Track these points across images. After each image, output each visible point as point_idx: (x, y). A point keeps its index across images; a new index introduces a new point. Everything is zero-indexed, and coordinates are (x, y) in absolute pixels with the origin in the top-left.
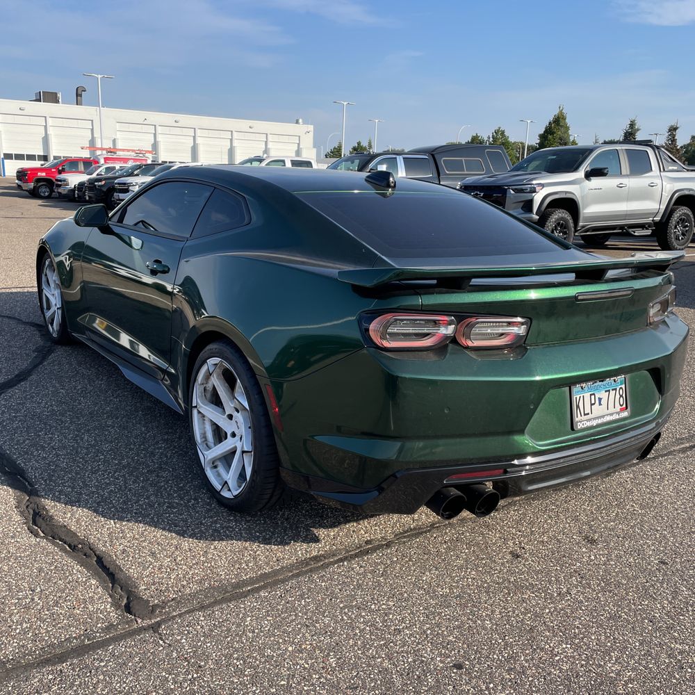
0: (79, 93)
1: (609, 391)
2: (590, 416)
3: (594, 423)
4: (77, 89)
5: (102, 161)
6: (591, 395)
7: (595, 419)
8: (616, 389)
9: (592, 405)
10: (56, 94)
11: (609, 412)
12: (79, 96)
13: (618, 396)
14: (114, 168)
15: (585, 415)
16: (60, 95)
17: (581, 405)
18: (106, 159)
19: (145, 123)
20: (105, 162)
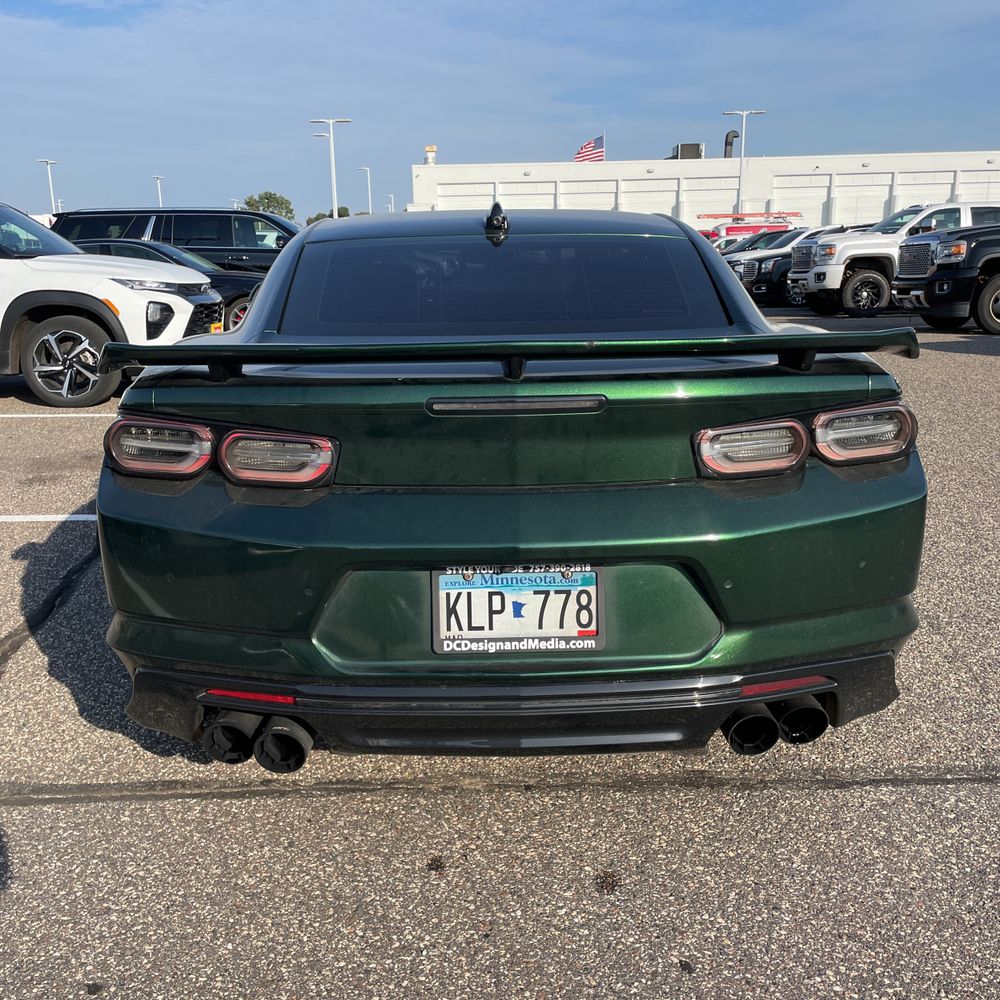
0: (729, 140)
1: (547, 594)
2: (486, 633)
3: (492, 648)
4: (727, 136)
5: (723, 233)
6: (491, 595)
7: (495, 640)
8: (568, 593)
9: (492, 612)
10: (698, 145)
11: (542, 633)
12: (729, 145)
13: (572, 606)
14: (736, 240)
15: (471, 628)
16: (703, 147)
17: (462, 608)
18: (729, 230)
19: (816, 173)
20: (727, 234)
